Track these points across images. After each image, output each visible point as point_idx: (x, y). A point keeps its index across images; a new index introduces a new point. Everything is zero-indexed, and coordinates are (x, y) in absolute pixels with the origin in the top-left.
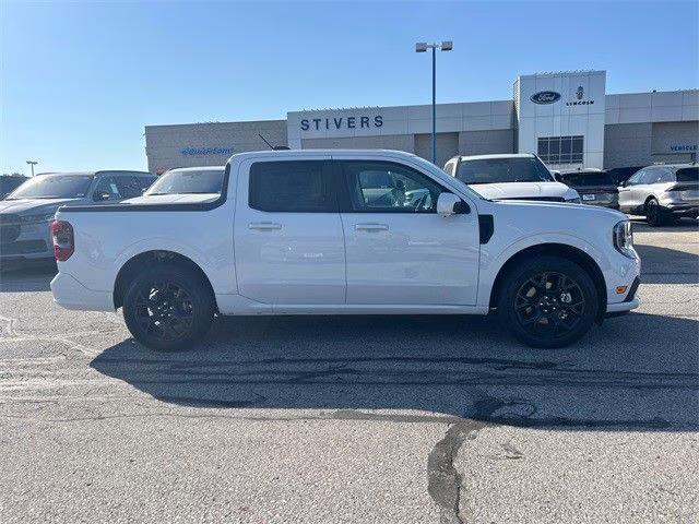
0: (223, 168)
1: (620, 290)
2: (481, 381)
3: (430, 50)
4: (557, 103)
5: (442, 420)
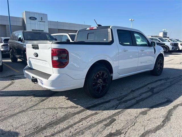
4: (36, 21)
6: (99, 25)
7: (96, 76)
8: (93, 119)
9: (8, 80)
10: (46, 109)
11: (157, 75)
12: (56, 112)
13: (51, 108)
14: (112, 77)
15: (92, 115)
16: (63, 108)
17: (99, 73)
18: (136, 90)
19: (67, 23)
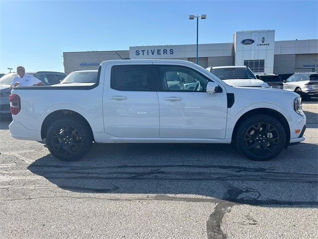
0: (97, 71)
1: (297, 132)
2: (229, 178)
3: (196, 19)
4: (253, 44)
5: (211, 201)
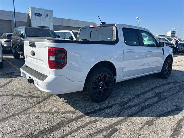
4: (41, 17)
6: (103, 23)
7: (98, 79)
8: (92, 127)
9: (7, 78)
10: (41, 114)
11: (165, 78)
12: (52, 116)
13: (47, 112)
14: (115, 80)
15: (91, 122)
16: (60, 112)
17: (101, 76)
18: (141, 94)
19: (72, 20)
